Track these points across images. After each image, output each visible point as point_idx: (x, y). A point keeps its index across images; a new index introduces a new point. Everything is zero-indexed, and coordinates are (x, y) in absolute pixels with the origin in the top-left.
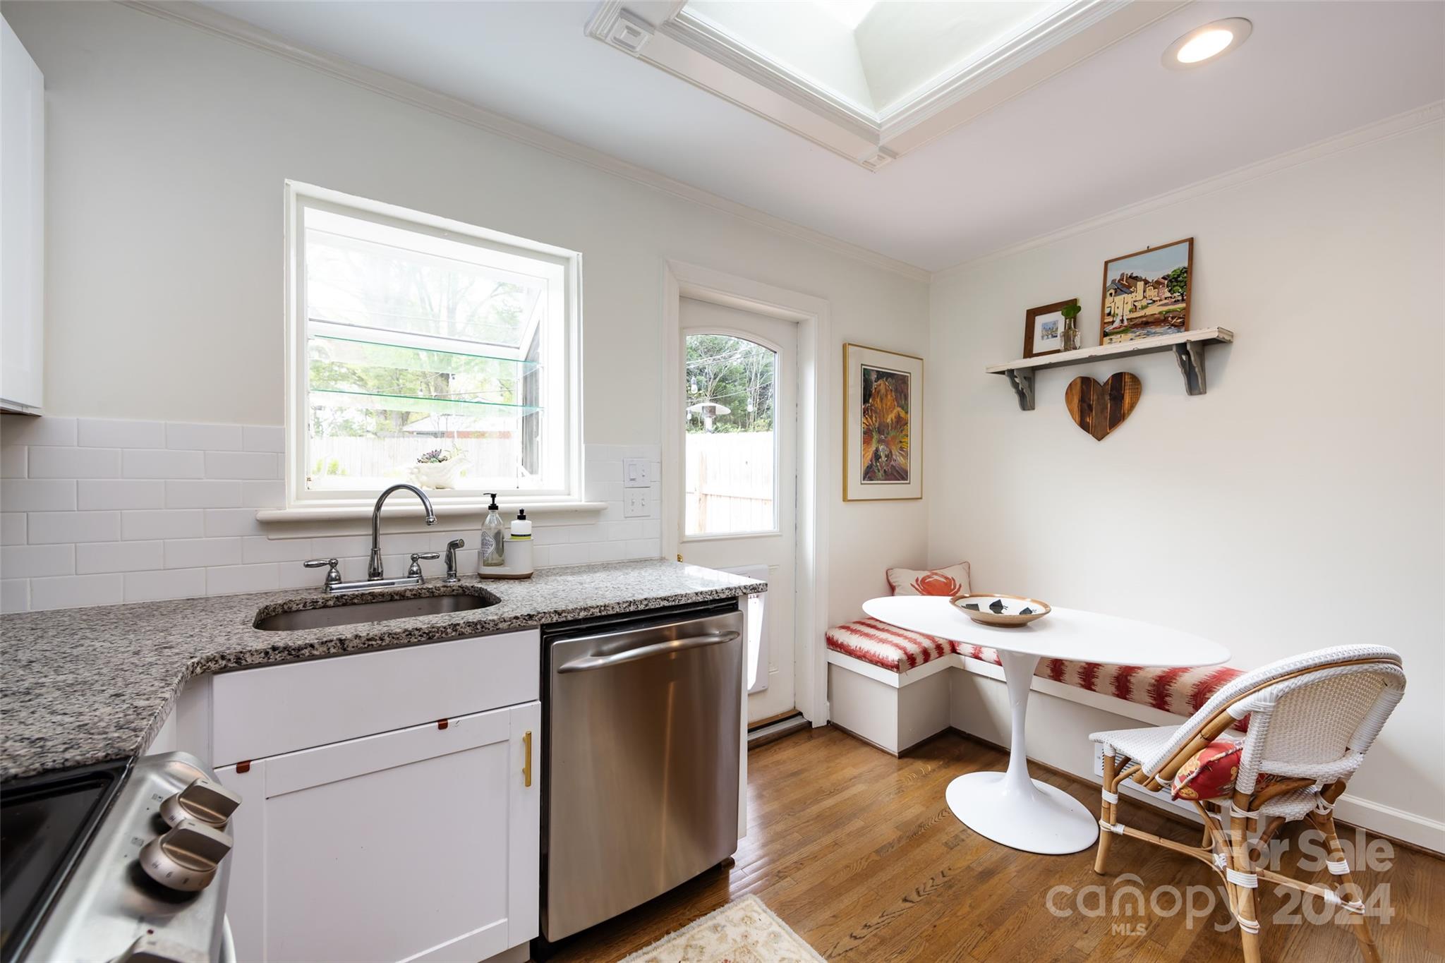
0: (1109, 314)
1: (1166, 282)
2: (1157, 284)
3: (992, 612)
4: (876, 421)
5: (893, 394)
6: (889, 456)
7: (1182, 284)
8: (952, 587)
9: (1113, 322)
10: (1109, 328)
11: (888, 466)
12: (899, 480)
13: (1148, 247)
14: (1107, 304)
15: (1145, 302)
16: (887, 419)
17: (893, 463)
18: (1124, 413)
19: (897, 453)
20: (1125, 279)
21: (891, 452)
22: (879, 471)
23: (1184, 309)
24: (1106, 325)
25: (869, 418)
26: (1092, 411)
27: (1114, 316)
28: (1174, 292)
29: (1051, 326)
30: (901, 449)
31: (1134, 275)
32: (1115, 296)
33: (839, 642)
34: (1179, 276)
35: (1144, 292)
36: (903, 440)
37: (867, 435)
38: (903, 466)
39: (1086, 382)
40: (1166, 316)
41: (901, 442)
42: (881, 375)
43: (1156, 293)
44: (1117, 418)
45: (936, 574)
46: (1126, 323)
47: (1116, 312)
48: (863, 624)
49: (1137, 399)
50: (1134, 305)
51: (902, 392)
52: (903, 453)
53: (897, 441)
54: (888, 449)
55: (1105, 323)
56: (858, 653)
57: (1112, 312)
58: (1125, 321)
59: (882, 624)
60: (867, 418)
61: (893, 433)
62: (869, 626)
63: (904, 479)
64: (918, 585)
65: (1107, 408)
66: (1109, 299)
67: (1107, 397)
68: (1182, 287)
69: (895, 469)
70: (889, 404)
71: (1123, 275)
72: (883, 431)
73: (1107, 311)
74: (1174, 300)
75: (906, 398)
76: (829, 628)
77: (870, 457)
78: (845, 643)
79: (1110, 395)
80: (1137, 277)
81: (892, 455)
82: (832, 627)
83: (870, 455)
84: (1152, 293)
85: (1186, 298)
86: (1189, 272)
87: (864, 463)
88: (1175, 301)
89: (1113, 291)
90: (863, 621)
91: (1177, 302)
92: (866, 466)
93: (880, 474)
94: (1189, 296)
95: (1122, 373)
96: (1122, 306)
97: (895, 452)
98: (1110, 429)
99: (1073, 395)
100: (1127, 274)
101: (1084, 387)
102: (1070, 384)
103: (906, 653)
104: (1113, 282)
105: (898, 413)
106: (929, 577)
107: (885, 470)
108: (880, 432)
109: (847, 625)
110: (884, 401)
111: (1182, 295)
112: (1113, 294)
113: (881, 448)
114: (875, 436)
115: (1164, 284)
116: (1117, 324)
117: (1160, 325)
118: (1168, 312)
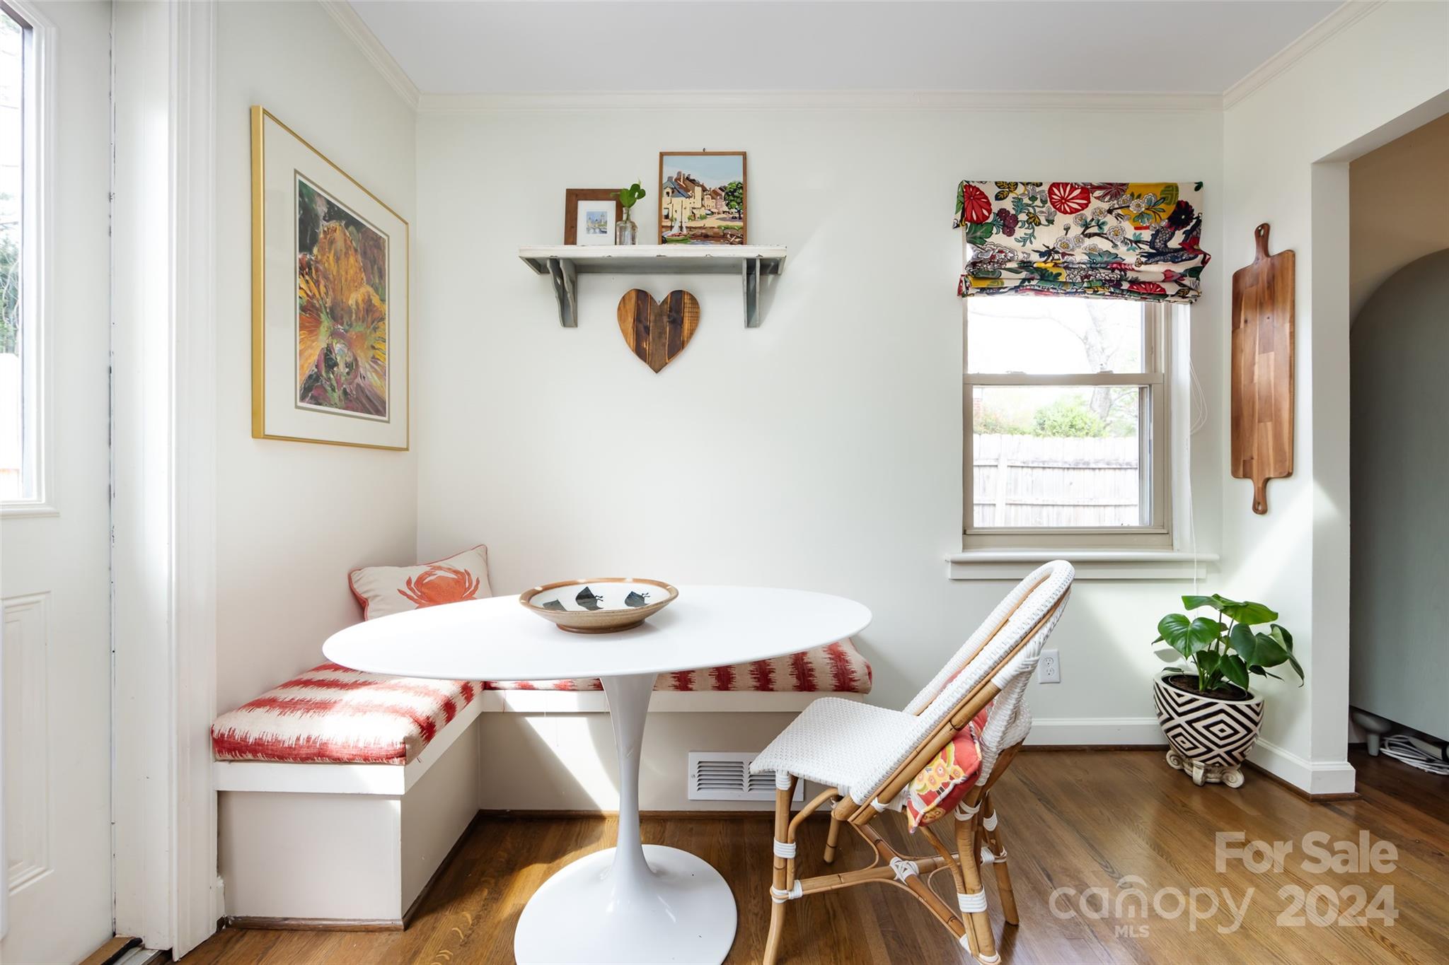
0: (667, 217)
1: (723, 194)
2: (714, 194)
3: (583, 609)
4: (327, 294)
5: (360, 258)
6: (352, 366)
7: (739, 200)
8: (467, 584)
9: (671, 227)
10: (667, 234)
11: (350, 384)
12: (371, 413)
13: (704, 150)
14: (664, 205)
15: (703, 212)
16: (348, 299)
17: (359, 380)
18: (683, 341)
19: (368, 366)
20: (682, 180)
21: (356, 360)
22: (333, 390)
23: (742, 228)
24: (664, 230)
25: (312, 284)
26: (649, 334)
27: (672, 220)
28: (732, 208)
29: (598, 218)
30: (374, 359)
31: (692, 178)
32: (672, 196)
33: (251, 740)
34: (735, 190)
35: (702, 199)
36: (377, 346)
37: (309, 314)
38: (379, 392)
39: (642, 296)
40: (725, 232)
41: (373, 347)
42: (335, 213)
43: (714, 204)
44: (676, 346)
45: (440, 568)
46: (685, 231)
47: (674, 216)
48: (307, 683)
49: (697, 325)
50: (693, 213)
51: (375, 262)
52: (376, 367)
53: (367, 344)
54: (350, 354)
55: (663, 227)
56: (304, 752)
57: (670, 216)
58: (685, 230)
59: (349, 674)
60: (307, 282)
61: (359, 328)
62: (322, 684)
63: (378, 412)
64: (411, 589)
65: (666, 332)
66: (666, 199)
67: (665, 319)
68: (738, 204)
69: (363, 392)
70: (351, 272)
71: (679, 173)
72: (342, 318)
73: (665, 212)
74: (732, 216)
75: (382, 275)
76: (219, 715)
77: (316, 357)
78: (268, 738)
79: (669, 316)
80: (694, 180)
81: (357, 365)
82: (225, 709)
83: (315, 354)
84: (709, 202)
85: (742, 216)
86: (744, 188)
87: (302, 367)
88: (733, 218)
89: (670, 191)
90: (306, 677)
91: (734, 218)
92: (307, 373)
93: (336, 396)
94: (745, 214)
95: (681, 291)
96: (680, 208)
97: (364, 365)
98: (669, 359)
99: (626, 311)
100: (684, 175)
101: (640, 302)
102: (623, 297)
103: (416, 721)
104: (670, 179)
105: (369, 296)
106: (428, 574)
107: (345, 391)
108: (334, 315)
109: (268, 695)
110: (343, 262)
111: (739, 212)
112: (670, 194)
113: (337, 347)
114: (326, 322)
115: (721, 195)
116: (676, 230)
117: (719, 241)
118: (727, 228)
